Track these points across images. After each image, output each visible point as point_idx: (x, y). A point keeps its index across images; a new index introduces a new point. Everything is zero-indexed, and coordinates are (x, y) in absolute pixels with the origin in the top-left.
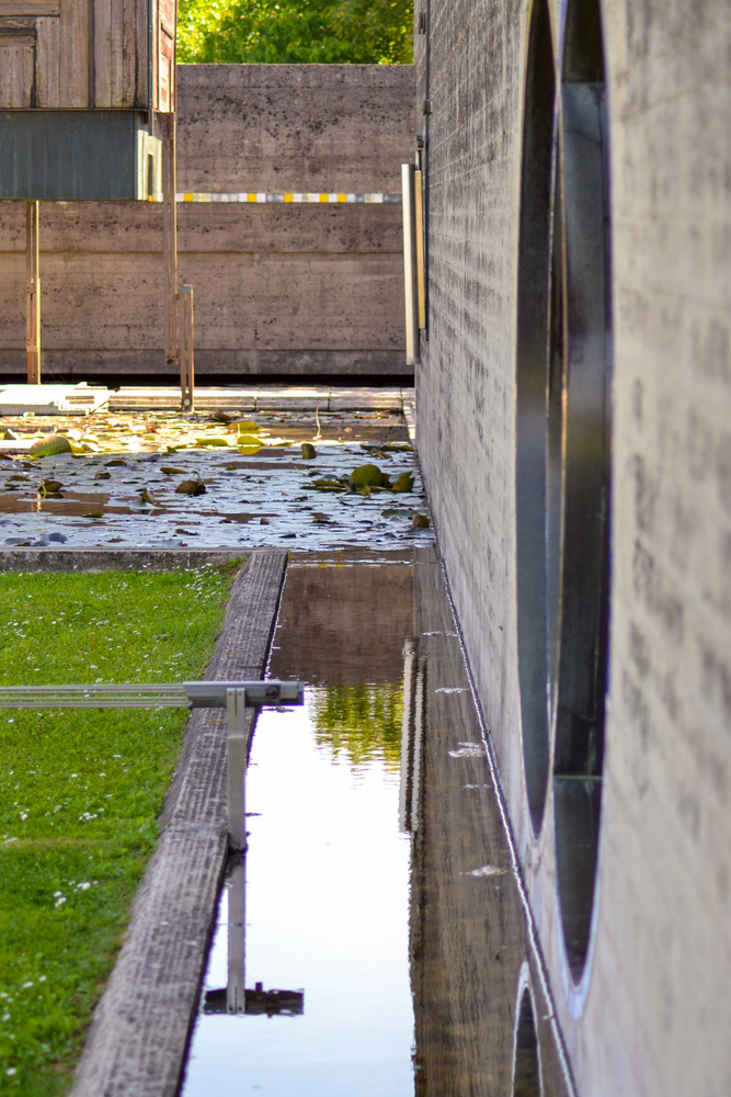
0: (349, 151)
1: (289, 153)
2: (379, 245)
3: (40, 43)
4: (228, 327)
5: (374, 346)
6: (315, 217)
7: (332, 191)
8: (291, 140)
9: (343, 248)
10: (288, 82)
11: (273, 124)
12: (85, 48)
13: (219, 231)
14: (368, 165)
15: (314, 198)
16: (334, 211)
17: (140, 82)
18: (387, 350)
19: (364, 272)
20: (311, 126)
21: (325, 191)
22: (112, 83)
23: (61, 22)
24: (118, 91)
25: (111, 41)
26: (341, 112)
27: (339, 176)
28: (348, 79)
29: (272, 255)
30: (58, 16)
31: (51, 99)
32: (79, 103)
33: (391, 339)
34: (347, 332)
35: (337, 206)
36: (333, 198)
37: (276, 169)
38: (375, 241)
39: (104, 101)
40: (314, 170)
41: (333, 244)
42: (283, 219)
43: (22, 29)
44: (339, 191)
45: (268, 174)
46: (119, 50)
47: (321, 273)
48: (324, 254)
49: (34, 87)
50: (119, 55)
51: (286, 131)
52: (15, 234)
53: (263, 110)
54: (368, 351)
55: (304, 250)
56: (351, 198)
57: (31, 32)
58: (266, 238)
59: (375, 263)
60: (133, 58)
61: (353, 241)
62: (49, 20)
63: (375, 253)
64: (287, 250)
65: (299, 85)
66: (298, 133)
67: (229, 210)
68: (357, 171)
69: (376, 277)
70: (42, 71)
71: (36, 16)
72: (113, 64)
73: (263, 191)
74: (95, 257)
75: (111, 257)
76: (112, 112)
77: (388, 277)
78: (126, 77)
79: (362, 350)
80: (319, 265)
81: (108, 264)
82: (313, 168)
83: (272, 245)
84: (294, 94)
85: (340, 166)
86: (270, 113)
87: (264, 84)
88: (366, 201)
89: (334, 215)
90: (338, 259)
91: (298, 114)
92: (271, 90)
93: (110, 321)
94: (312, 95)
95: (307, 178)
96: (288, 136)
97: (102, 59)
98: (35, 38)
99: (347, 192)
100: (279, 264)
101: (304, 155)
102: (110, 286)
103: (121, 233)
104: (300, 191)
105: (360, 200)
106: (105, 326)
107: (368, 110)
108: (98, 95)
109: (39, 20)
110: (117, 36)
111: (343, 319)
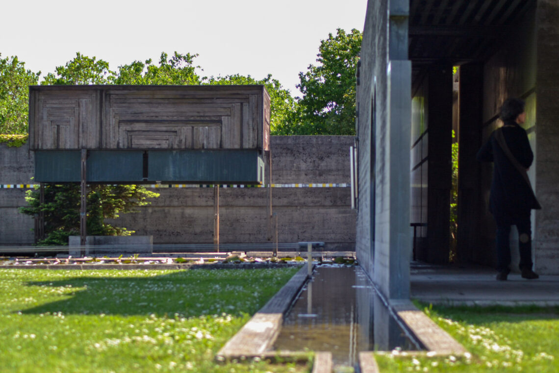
0: (334, 168)
1: (311, 169)
2: (345, 203)
3: (223, 125)
4: (288, 234)
5: (343, 241)
6: (321, 193)
7: (327, 183)
8: (311, 164)
9: (331, 204)
10: (311, 142)
11: (305, 158)
12: (239, 127)
13: (285, 199)
14: (340, 173)
15: (320, 185)
16: (328, 190)
17: (259, 139)
18: (348, 243)
19: (340, 213)
20: (319, 159)
21: (324, 183)
22: (249, 140)
23: (231, 118)
24: (251, 142)
25: (248, 124)
26: (331, 153)
27: (330, 177)
28: (333, 141)
29: (304, 207)
30: (230, 116)
31: (227, 145)
32: (237, 146)
33: (349, 238)
34: (333, 236)
35: (329, 188)
36: (327, 185)
37: (306, 175)
38: (343, 201)
39: (247, 145)
40: (320, 175)
41: (328, 203)
42: (308, 194)
43: (217, 121)
44: (330, 183)
45: (303, 177)
46: (251, 128)
47: (323, 214)
48: (324, 206)
49: (221, 141)
50: (251, 130)
51: (309, 160)
52: (207, 199)
53: (301, 152)
54: (341, 243)
55: (317, 205)
56: (334, 185)
57: (220, 122)
58: (302, 200)
59: (343, 210)
60: (256, 131)
61: (335, 201)
62: (226, 117)
63: (343, 206)
64: (310, 205)
65: (315, 143)
66: (314, 161)
67: (288, 190)
68: (337, 175)
69: (344, 215)
70: (224, 136)
71: (221, 116)
72: (249, 133)
73: (301, 183)
74: (237, 208)
75: (243, 208)
76: (249, 150)
77: (348, 215)
78: (254, 137)
79: (338, 243)
80: (322, 210)
81: (243, 210)
82: (320, 174)
83: (304, 203)
84: (313, 146)
85: (330, 173)
86: (304, 154)
87: (301, 143)
88: (340, 186)
89: (328, 192)
90: (329, 208)
91: (314, 154)
92: (304, 145)
93: (243, 232)
94: (320, 146)
95: (318, 178)
96: (311, 162)
97: (245, 131)
98: (222, 123)
99: (333, 183)
100: (307, 210)
101: (316, 170)
102: (243, 219)
103: (247, 199)
104: (315, 183)
105: (338, 186)
106: (241, 234)
107: (340, 152)
108: (244, 144)
109: (223, 117)
110: (251, 123)
111: (331, 231)
